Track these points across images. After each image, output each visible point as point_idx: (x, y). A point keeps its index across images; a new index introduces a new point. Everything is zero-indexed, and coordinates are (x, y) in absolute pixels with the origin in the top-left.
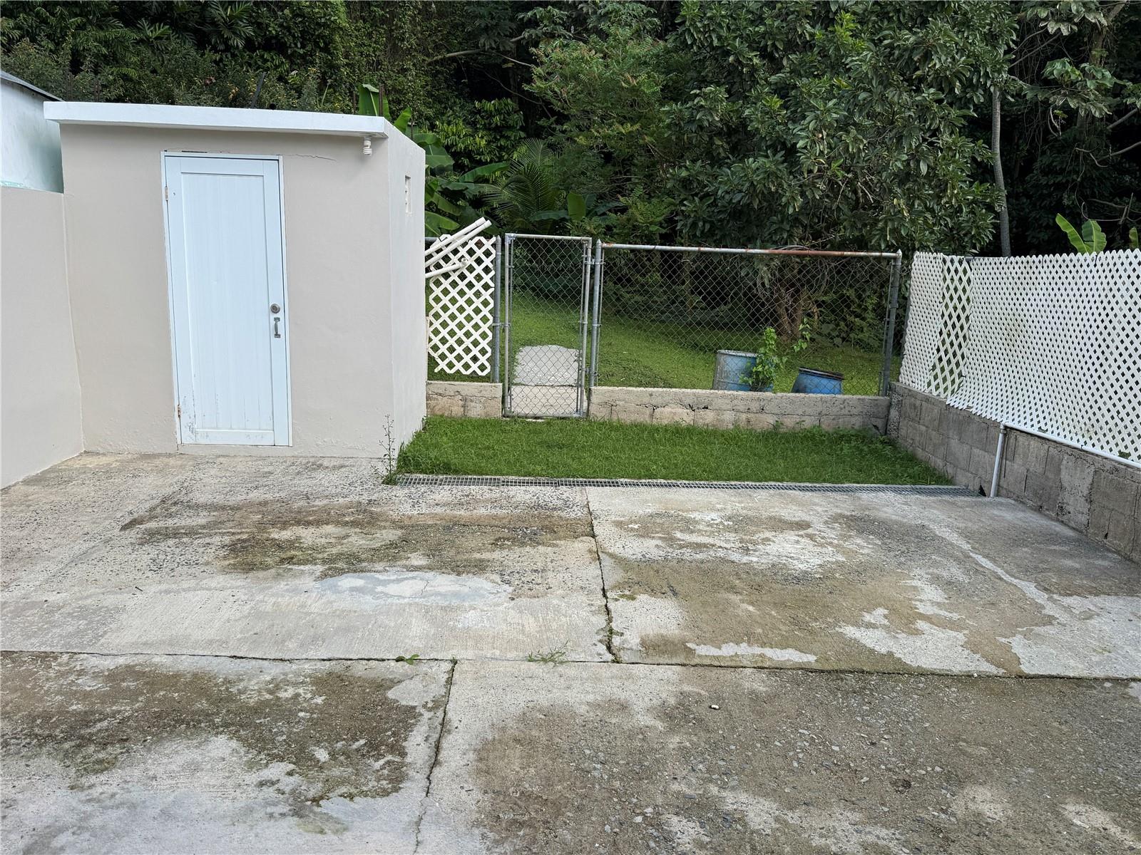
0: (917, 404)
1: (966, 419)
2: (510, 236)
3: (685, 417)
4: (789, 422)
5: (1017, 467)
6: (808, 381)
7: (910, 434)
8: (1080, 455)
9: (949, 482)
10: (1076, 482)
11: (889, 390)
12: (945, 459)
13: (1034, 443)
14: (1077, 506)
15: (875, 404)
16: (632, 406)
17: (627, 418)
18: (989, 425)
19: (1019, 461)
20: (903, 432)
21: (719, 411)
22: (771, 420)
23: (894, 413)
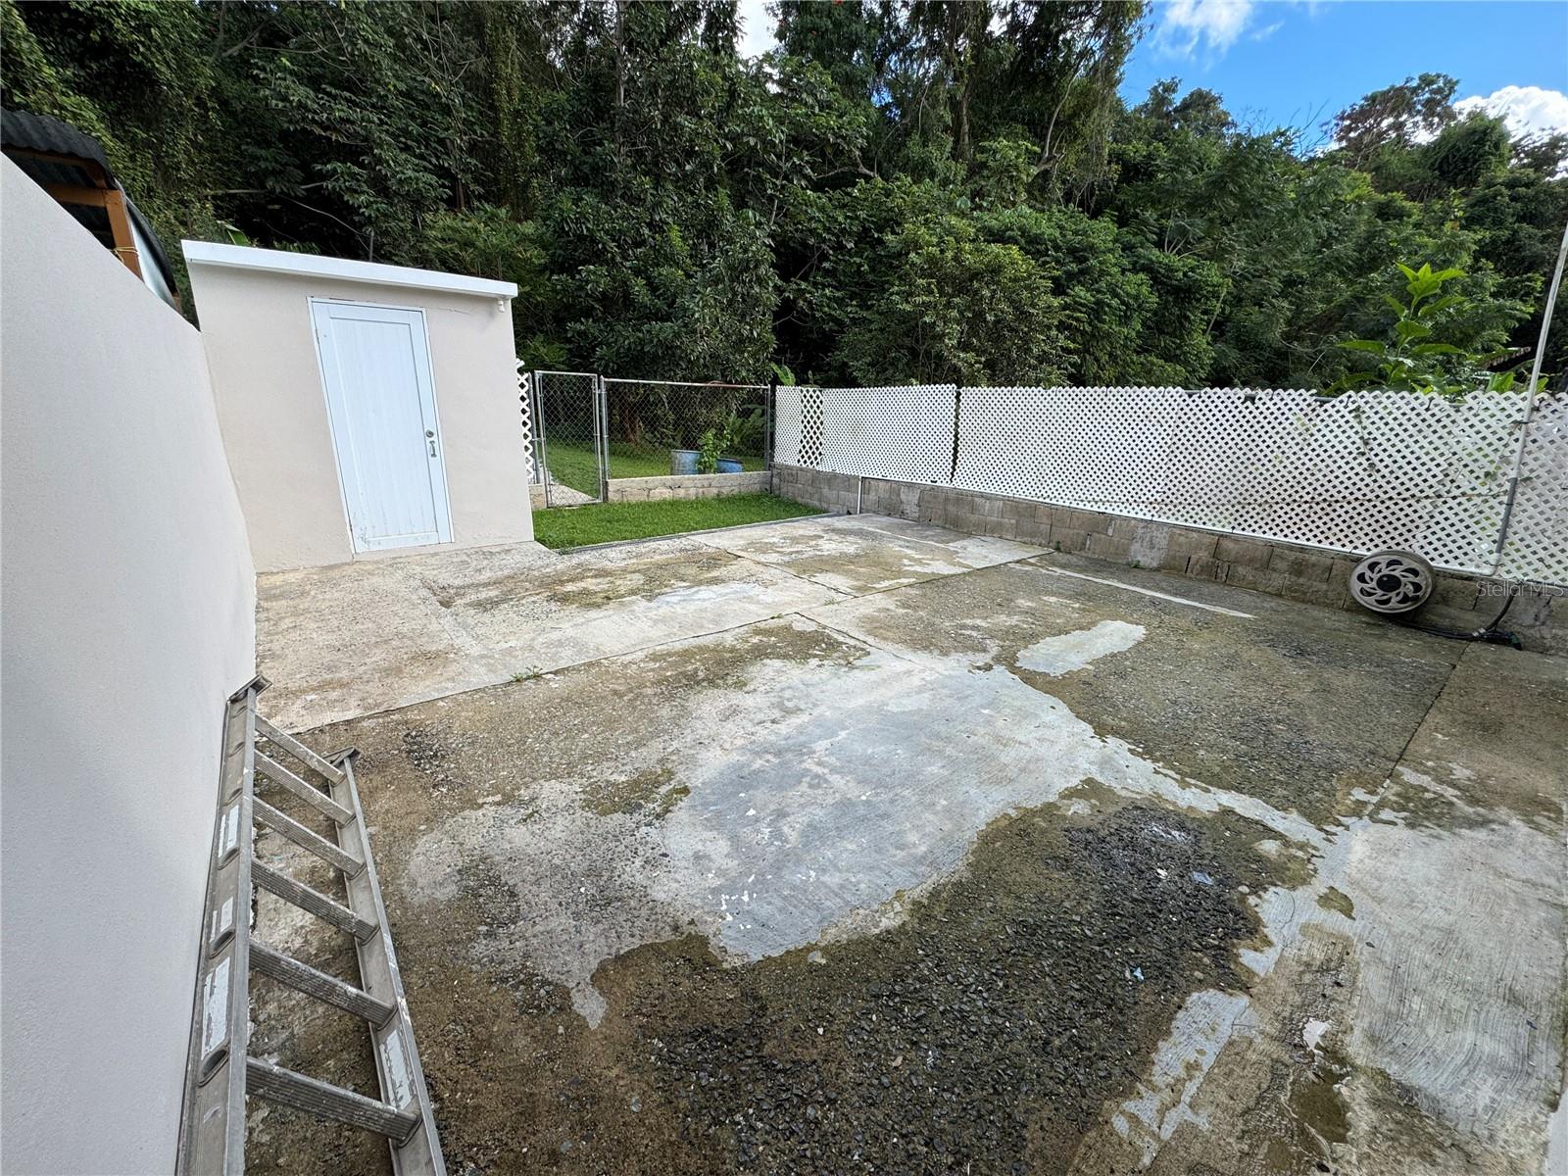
0: (790, 474)
1: (832, 478)
2: (539, 373)
3: (667, 494)
4: (725, 491)
5: (873, 496)
6: (724, 465)
7: (788, 490)
8: (911, 486)
9: (826, 511)
10: (910, 499)
11: (770, 467)
12: (820, 500)
13: (881, 484)
14: (912, 510)
15: (765, 476)
16: (635, 491)
17: (633, 500)
18: (848, 478)
19: (873, 493)
20: (784, 490)
21: (687, 488)
22: (715, 491)
23: (776, 480)
